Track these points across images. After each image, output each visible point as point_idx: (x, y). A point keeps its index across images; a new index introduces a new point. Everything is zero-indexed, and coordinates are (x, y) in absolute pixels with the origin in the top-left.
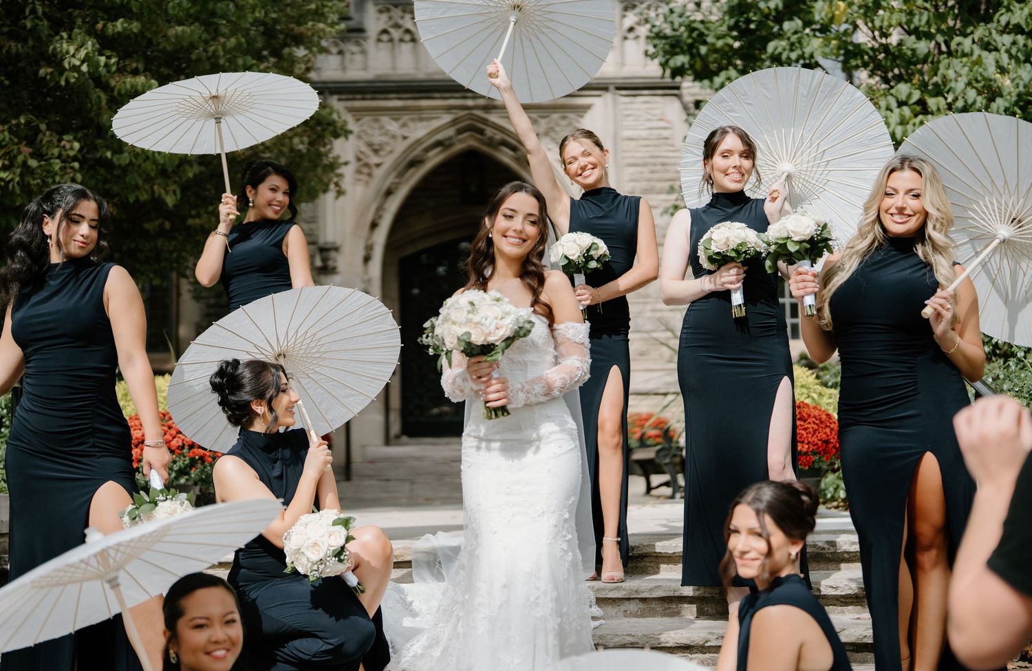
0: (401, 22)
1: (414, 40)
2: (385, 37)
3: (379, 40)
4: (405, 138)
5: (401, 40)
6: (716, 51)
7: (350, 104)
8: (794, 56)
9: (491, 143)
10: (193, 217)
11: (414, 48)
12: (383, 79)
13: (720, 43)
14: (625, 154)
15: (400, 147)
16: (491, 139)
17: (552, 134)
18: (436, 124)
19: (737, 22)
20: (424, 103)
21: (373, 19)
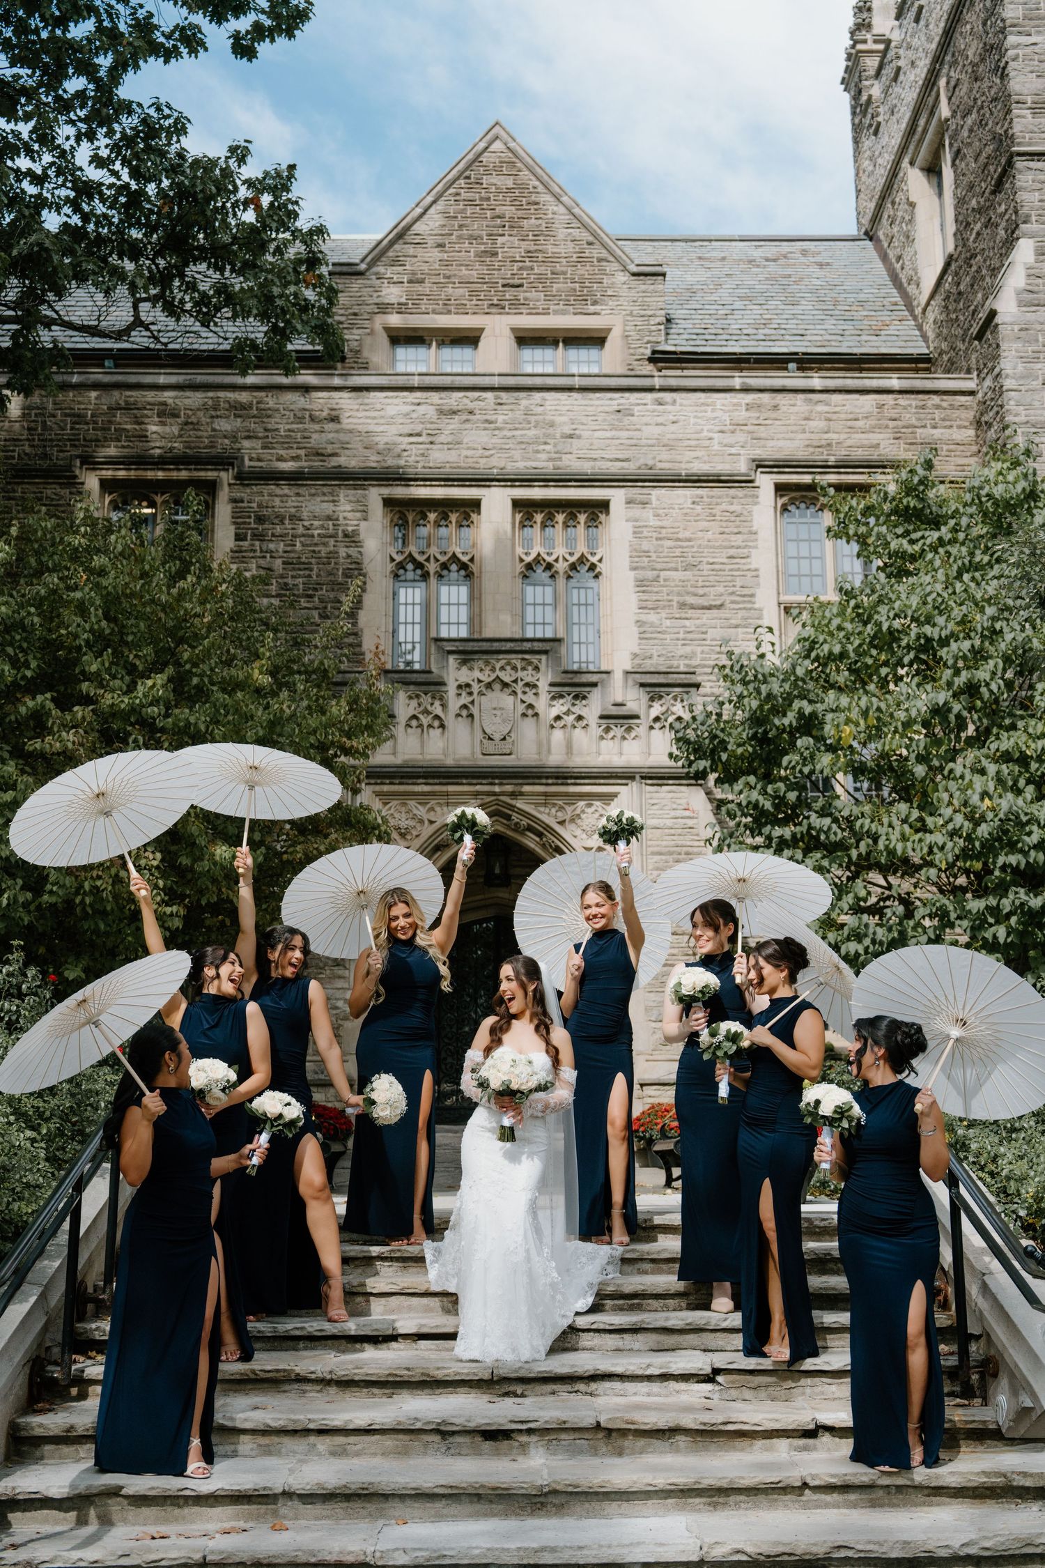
0: (429, 708)
1: (442, 726)
2: (414, 723)
3: (408, 726)
4: (431, 822)
5: (430, 726)
6: (735, 757)
7: (377, 788)
8: (806, 770)
9: (516, 828)
11: (443, 733)
12: (411, 764)
13: (740, 750)
15: (427, 831)
16: (517, 824)
17: (579, 821)
19: (756, 733)
20: (451, 788)
21: (403, 706)
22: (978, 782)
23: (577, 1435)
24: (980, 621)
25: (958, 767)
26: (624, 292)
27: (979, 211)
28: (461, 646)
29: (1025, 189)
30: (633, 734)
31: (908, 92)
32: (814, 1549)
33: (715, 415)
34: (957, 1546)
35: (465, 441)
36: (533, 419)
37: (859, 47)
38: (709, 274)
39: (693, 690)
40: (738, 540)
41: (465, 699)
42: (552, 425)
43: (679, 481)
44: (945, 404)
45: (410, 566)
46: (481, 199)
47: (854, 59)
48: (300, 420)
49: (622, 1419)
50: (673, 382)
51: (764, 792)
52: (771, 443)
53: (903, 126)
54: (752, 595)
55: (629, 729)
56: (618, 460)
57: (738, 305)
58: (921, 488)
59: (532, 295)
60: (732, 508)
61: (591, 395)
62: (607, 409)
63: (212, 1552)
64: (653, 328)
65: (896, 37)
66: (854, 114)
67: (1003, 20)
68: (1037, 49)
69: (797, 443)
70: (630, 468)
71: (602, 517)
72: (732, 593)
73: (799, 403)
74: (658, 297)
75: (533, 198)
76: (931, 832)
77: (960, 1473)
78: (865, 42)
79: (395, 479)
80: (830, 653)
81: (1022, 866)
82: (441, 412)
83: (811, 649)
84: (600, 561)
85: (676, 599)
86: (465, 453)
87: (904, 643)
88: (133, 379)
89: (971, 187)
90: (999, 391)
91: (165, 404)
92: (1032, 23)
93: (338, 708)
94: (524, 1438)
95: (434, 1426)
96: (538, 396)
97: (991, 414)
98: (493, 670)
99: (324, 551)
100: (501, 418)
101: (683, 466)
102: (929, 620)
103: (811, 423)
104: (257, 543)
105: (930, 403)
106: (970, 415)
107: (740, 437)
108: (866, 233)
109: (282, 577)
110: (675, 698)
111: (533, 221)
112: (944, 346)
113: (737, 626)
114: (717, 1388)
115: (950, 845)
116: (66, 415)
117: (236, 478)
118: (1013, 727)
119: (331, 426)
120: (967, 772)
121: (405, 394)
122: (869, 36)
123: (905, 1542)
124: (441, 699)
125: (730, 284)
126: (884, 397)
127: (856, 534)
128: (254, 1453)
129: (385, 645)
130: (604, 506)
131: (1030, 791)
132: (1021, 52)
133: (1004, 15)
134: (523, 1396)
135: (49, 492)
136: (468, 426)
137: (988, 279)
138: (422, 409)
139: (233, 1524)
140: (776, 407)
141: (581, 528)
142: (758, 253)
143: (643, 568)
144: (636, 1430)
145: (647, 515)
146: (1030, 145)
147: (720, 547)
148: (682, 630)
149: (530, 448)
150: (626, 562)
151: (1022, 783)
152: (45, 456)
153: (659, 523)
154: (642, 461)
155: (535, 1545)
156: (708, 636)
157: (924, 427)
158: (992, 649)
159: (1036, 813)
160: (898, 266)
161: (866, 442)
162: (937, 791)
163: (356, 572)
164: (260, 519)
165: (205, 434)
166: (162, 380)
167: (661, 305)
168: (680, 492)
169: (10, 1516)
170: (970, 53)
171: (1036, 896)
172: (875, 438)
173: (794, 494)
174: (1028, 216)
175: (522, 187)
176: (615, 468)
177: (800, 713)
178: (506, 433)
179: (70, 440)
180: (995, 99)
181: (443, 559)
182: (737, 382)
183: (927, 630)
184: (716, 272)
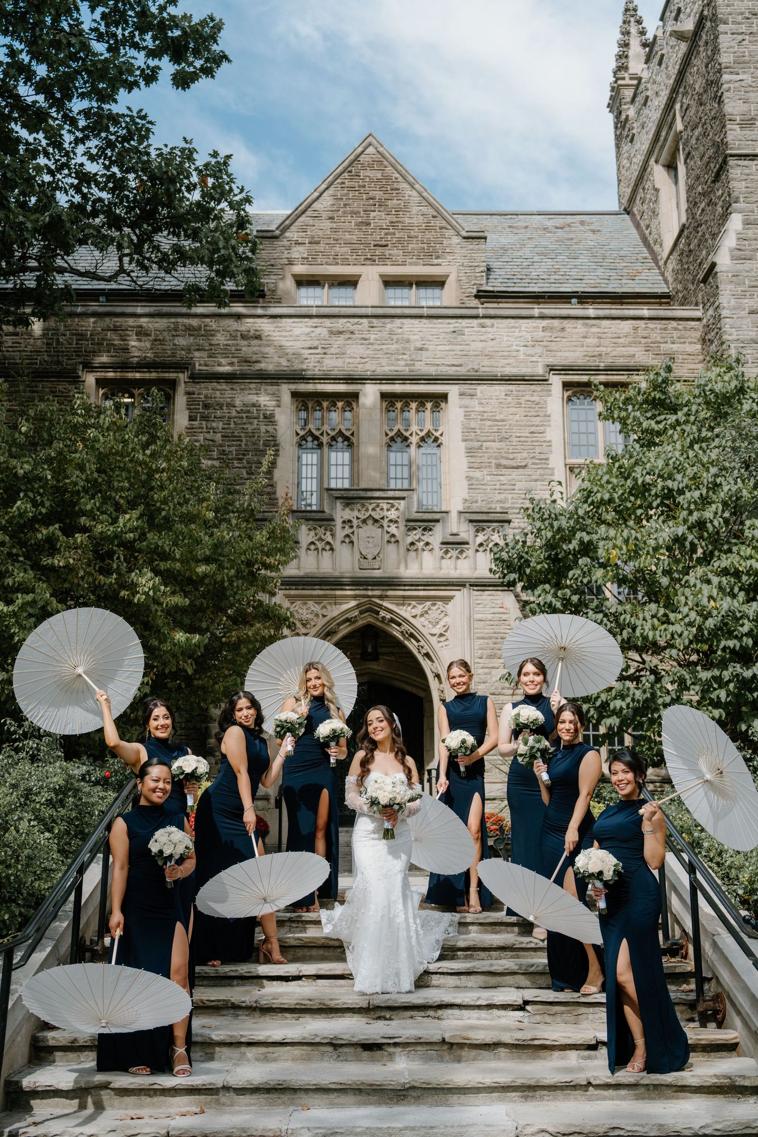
0: (323, 537)
1: (332, 549)
2: (312, 547)
3: (308, 549)
4: (324, 616)
5: (323, 549)
6: (536, 571)
7: (287, 592)
8: (585, 581)
9: (383, 620)
10: (198, 679)
11: (332, 554)
12: (310, 575)
13: (539, 567)
14: (476, 631)
15: (321, 622)
16: (383, 618)
17: (426, 616)
18: (345, 607)
19: (550, 554)
20: (338, 593)
21: (305, 535)
22: (706, 589)
23: (429, 1047)
24: (707, 477)
25: (691, 578)
26: (458, 250)
27: (704, 194)
28: (345, 494)
29: (736, 179)
30: (464, 555)
31: (654, 114)
32: (597, 1130)
33: (521, 334)
34: (697, 1128)
35: (348, 352)
36: (395, 337)
37: (620, 82)
38: (516, 238)
39: (506, 524)
40: (537, 421)
41: (348, 531)
42: (408, 341)
43: (496, 380)
44: (680, 327)
45: (310, 439)
46: (359, 186)
47: (616, 90)
48: (234, 338)
49: (460, 1036)
50: (492, 312)
51: (555, 595)
52: (559, 354)
53: (651, 136)
54: (547, 459)
55: (462, 552)
56: (453, 365)
57: (536, 258)
58: (664, 385)
59: (395, 252)
60: (532, 399)
61: (435, 321)
62: (446, 330)
63: (174, 1129)
64: (478, 275)
65: (645, 75)
66: (616, 128)
67: (720, 64)
68: (743, 83)
69: (577, 354)
70: (462, 371)
71: (443, 405)
72: (533, 458)
73: (579, 326)
74: (481, 254)
75: (395, 186)
76: (673, 624)
77: (698, 1076)
78: (624, 79)
79: (299, 379)
80: (602, 499)
81: (737, 648)
82: (331, 333)
83: (588, 497)
84: (441, 435)
85: (494, 461)
86: (348, 360)
87: (653, 493)
88: (119, 310)
89: (698, 178)
90: (718, 318)
91: (141, 327)
92: (740, 66)
93: (261, 536)
94: (391, 1050)
95: (328, 1041)
96: (398, 322)
97: (713, 334)
98: (367, 510)
99: (250, 428)
100: (373, 337)
101: (499, 369)
102: (671, 477)
103: (588, 340)
104: (204, 423)
105: (670, 326)
106: (698, 334)
107: (538, 350)
108: (625, 210)
109: (221, 446)
110: (493, 530)
111: (395, 201)
112: (679, 287)
113: (536, 480)
114: (527, 1014)
115: (686, 633)
116: (73, 334)
117: (190, 378)
118: (730, 551)
119: (256, 342)
120: (698, 582)
121: (307, 320)
122: (626, 75)
123: (661, 1125)
124: (331, 530)
125: (531, 244)
126: (638, 322)
127: (619, 417)
128: (202, 1059)
129: (293, 493)
130: (444, 397)
131: (742, 596)
132: (732, 86)
133: (720, 61)
134: (390, 1019)
135: (61, 387)
136: (350, 342)
137: (710, 241)
138: (318, 330)
139: (188, 1109)
140: (563, 329)
141: (428, 413)
142: (550, 223)
143: (471, 440)
144: (470, 1044)
145: (474, 404)
146: (739, 149)
147: (524, 426)
148: (498, 483)
149: (393, 357)
150: (459, 436)
151: (736, 590)
152: (59, 363)
153: (483, 409)
154: (470, 366)
155: (400, 1125)
156: (516, 487)
157: (666, 342)
158: (714, 497)
159: (747, 611)
160: (647, 232)
161: (626, 353)
162: (677, 595)
163: (272, 443)
164: (206, 406)
165: (168, 347)
166: (139, 310)
167: (483, 259)
168: (497, 387)
169: (32, 1102)
170: (697, 87)
171: (747, 669)
172: (632, 350)
173: (575, 389)
174: (738, 198)
175: (388, 178)
176: (452, 371)
177: (581, 542)
178: (376, 347)
179: (75, 351)
180: (714, 118)
181: (332, 433)
182: (536, 312)
183: (669, 483)
184: (521, 236)
